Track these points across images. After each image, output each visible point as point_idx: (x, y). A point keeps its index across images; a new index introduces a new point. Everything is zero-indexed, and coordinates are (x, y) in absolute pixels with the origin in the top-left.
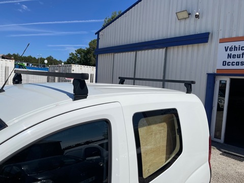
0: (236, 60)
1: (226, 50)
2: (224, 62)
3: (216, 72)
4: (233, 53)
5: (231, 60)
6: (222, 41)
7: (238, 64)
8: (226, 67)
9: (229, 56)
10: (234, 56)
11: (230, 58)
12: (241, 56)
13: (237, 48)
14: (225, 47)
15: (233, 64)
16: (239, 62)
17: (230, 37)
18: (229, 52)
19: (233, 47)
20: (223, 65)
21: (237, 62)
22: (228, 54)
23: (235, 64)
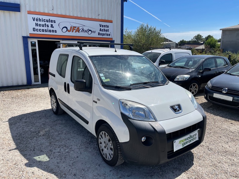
0: (42, 28)
1: (34, 20)
2: (33, 28)
3: (29, 36)
4: (39, 23)
5: (38, 28)
6: (30, 13)
7: (43, 31)
8: (36, 32)
9: (37, 25)
10: (40, 25)
11: (38, 26)
12: (44, 25)
13: (41, 19)
14: (33, 18)
15: (40, 30)
16: (44, 30)
17: (35, 11)
18: (35, 22)
19: (38, 18)
20: (33, 31)
21: (42, 30)
22: (36, 23)
23: (41, 30)
